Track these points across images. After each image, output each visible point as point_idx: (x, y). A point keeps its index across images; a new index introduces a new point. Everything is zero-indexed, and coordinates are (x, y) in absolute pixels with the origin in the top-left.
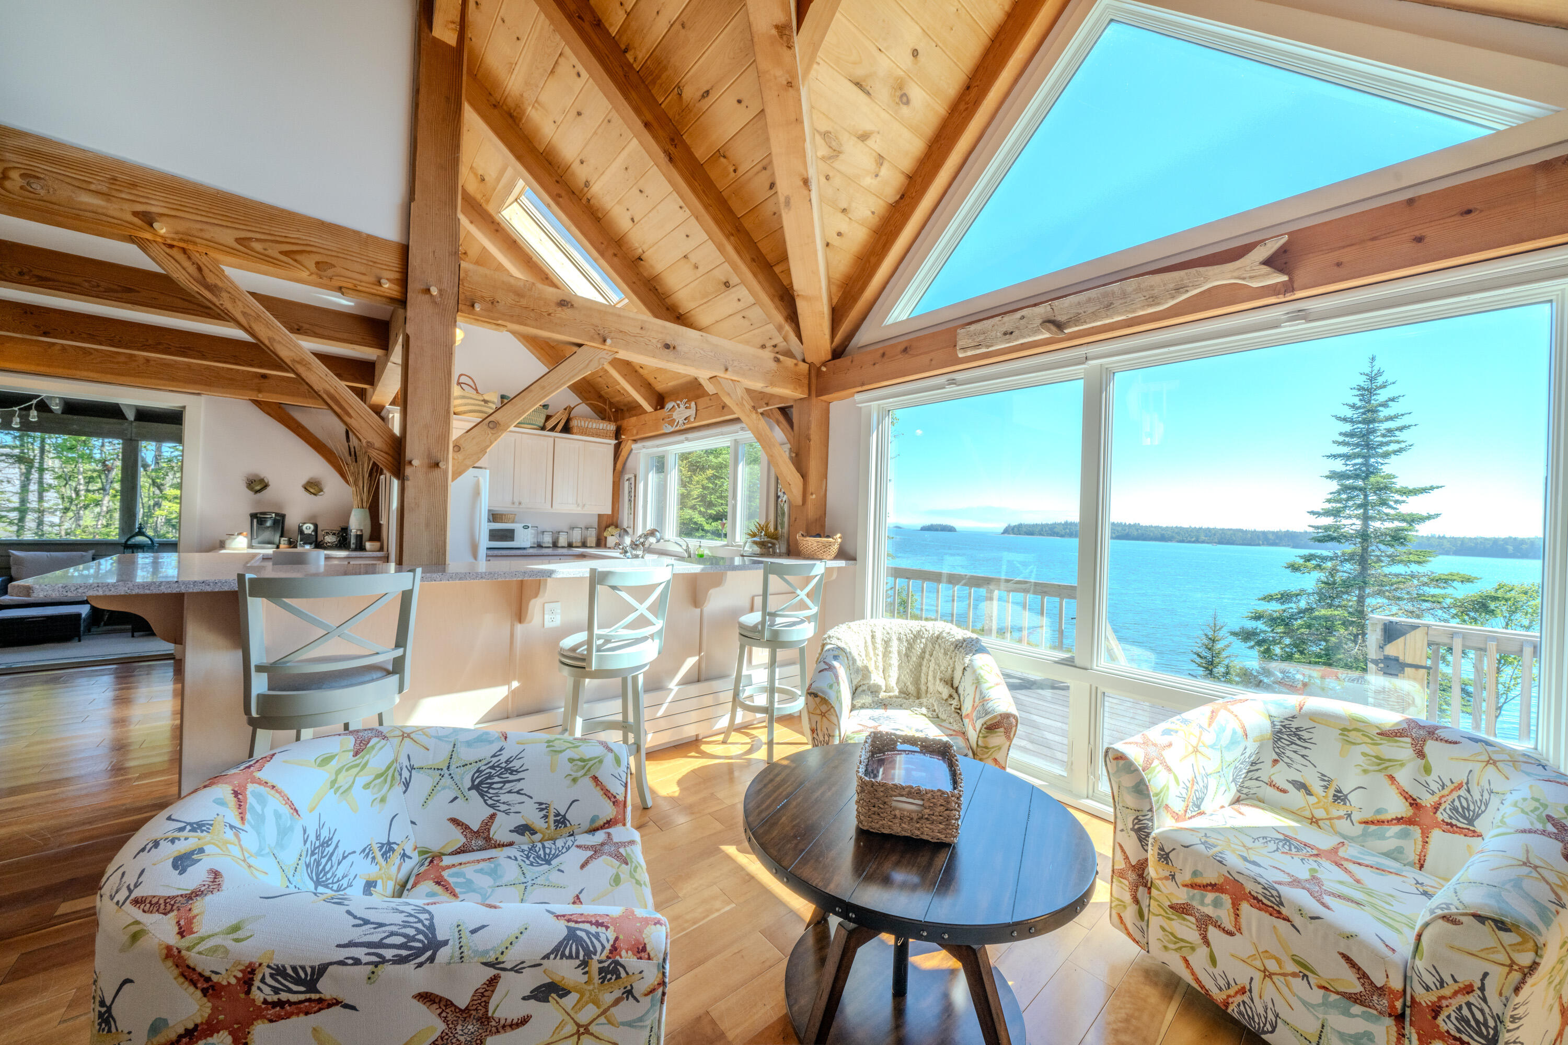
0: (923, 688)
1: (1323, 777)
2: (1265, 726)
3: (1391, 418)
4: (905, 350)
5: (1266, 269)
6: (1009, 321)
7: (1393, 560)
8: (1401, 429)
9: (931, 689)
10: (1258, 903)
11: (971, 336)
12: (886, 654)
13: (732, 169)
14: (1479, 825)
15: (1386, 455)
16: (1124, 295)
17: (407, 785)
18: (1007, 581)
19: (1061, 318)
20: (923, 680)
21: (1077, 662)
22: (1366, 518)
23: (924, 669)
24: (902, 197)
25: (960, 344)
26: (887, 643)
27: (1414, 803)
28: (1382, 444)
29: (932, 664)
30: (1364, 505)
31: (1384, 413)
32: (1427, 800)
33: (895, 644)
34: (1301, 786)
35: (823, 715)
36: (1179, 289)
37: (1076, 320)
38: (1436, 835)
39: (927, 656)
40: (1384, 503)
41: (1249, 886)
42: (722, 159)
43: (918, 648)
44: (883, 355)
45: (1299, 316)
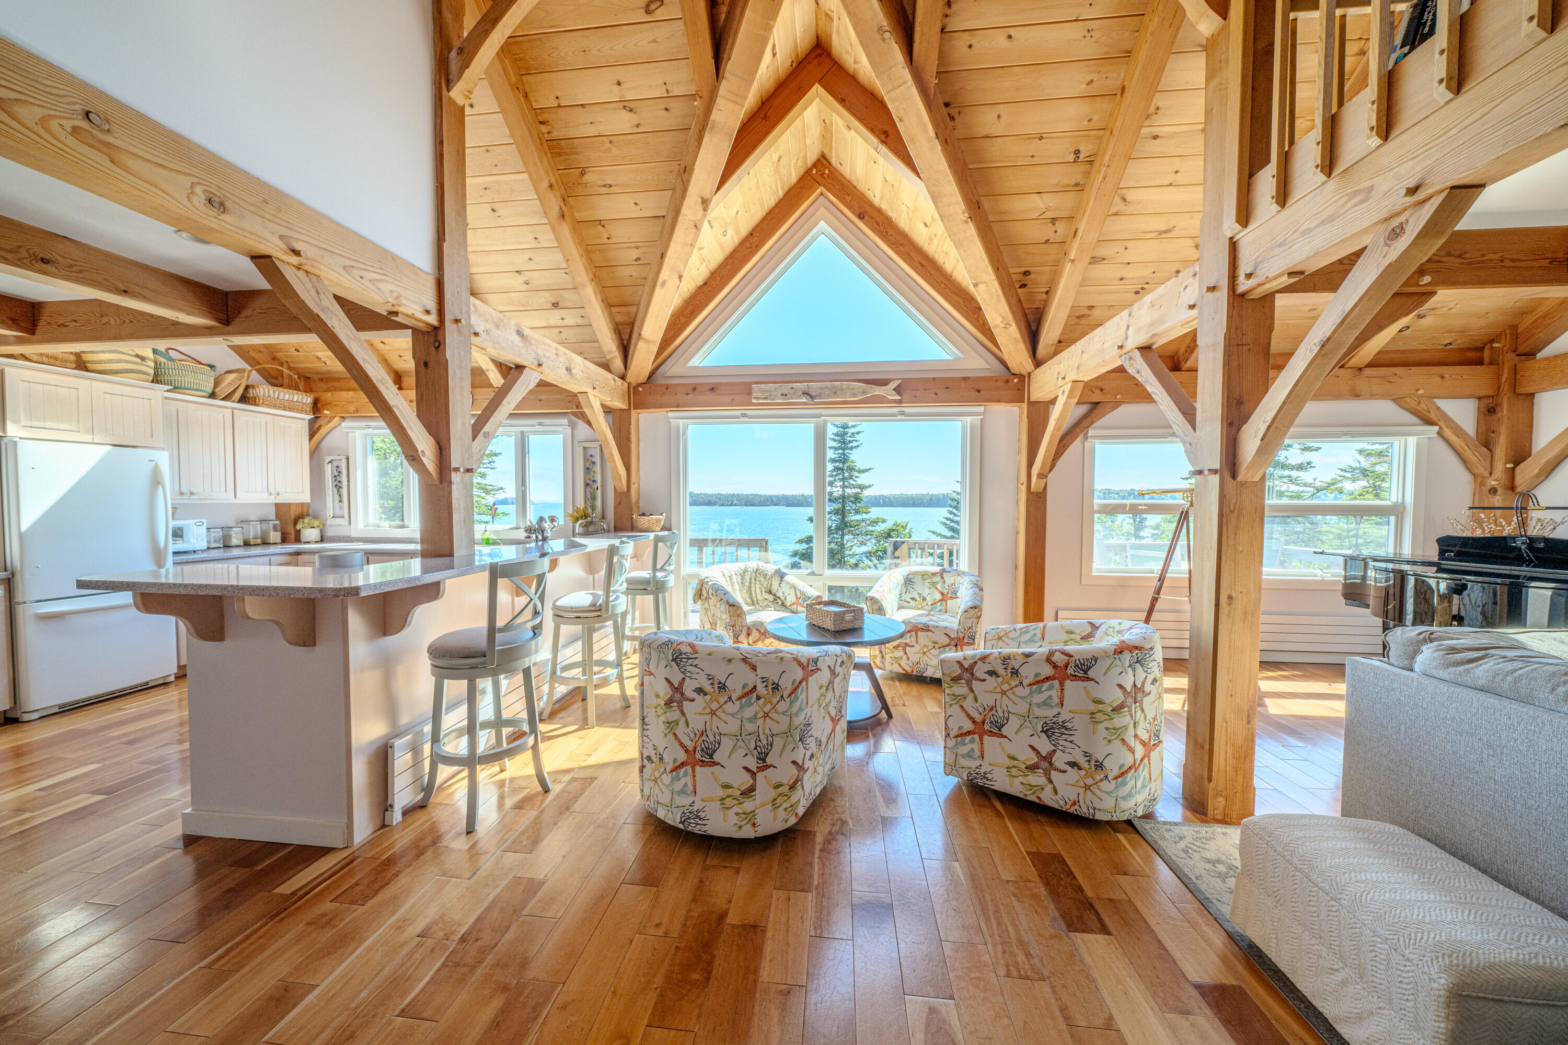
0: (755, 599)
1: (919, 594)
2: (902, 580)
4: (712, 389)
5: (894, 393)
6: (786, 388)
8: (858, 433)
9: (760, 598)
10: (923, 630)
11: (761, 391)
12: (732, 584)
13: (606, 236)
14: (958, 595)
15: (851, 448)
16: (842, 389)
19: (813, 394)
20: (754, 595)
21: (816, 572)
22: (844, 487)
23: (753, 588)
24: (705, 284)
25: (755, 395)
26: (730, 577)
27: (943, 594)
28: (850, 442)
29: (758, 585)
30: (843, 479)
32: (945, 592)
33: (734, 577)
34: (913, 599)
35: (739, 616)
36: (864, 392)
37: (820, 396)
38: (949, 601)
39: (753, 581)
40: (851, 477)
41: (920, 626)
42: (600, 227)
43: (747, 578)
44: (695, 389)
45: (902, 413)
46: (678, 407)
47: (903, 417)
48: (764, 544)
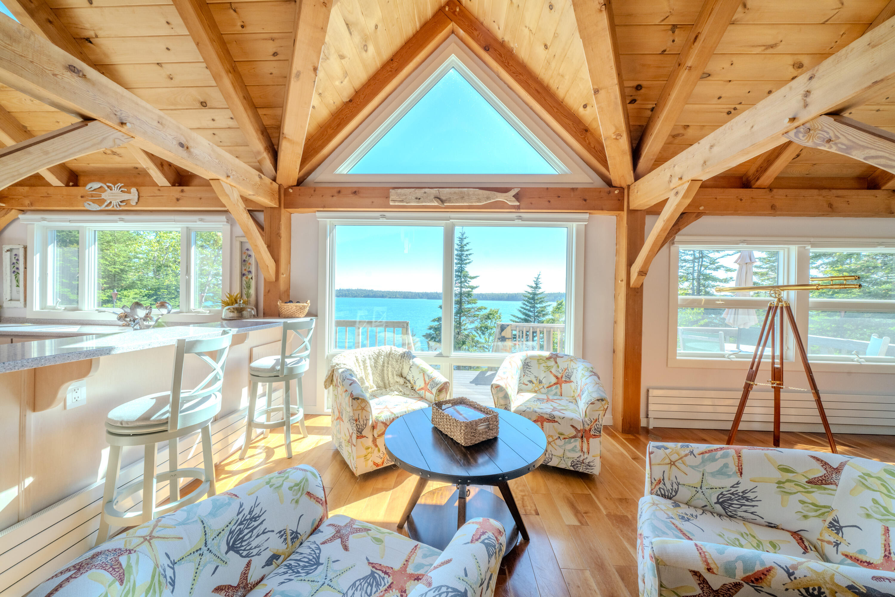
0: (387, 382)
1: (536, 377)
2: (520, 364)
3: (467, 250)
4: (355, 193)
5: (514, 199)
6: (419, 193)
7: (469, 303)
8: (470, 254)
9: (391, 381)
10: (548, 420)
12: (365, 368)
13: (239, 24)
14: (572, 379)
15: (466, 264)
16: (469, 195)
17: (173, 583)
18: (376, 322)
20: (386, 378)
21: (444, 354)
22: (461, 287)
23: (385, 372)
24: (351, 101)
25: (392, 197)
26: (364, 362)
27: (557, 378)
28: (465, 260)
29: (390, 369)
30: (461, 282)
31: (466, 248)
32: (559, 376)
33: (368, 361)
34: (531, 382)
35: (363, 409)
36: (488, 198)
38: (563, 385)
39: (386, 364)
41: (546, 416)
42: (232, 11)
43: (381, 362)
44: (339, 192)
45: (520, 218)
46: (324, 207)
47: (520, 222)
48: (405, 325)
